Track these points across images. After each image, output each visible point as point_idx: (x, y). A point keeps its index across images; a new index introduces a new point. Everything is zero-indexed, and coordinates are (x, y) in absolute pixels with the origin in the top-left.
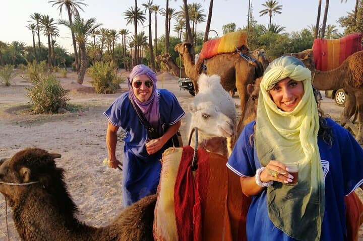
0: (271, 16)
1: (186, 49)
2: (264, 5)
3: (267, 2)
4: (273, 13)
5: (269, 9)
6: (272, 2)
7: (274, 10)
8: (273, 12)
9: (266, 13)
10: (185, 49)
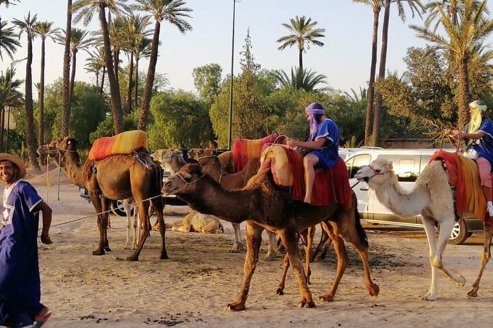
0: (301, 51)
1: (69, 146)
2: (287, 25)
3: (292, 21)
4: (306, 44)
5: (297, 34)
6: (302, 21)
7: (308, 37)
8: (306, 41)
9: (293, 42)
10: (67, 145)
